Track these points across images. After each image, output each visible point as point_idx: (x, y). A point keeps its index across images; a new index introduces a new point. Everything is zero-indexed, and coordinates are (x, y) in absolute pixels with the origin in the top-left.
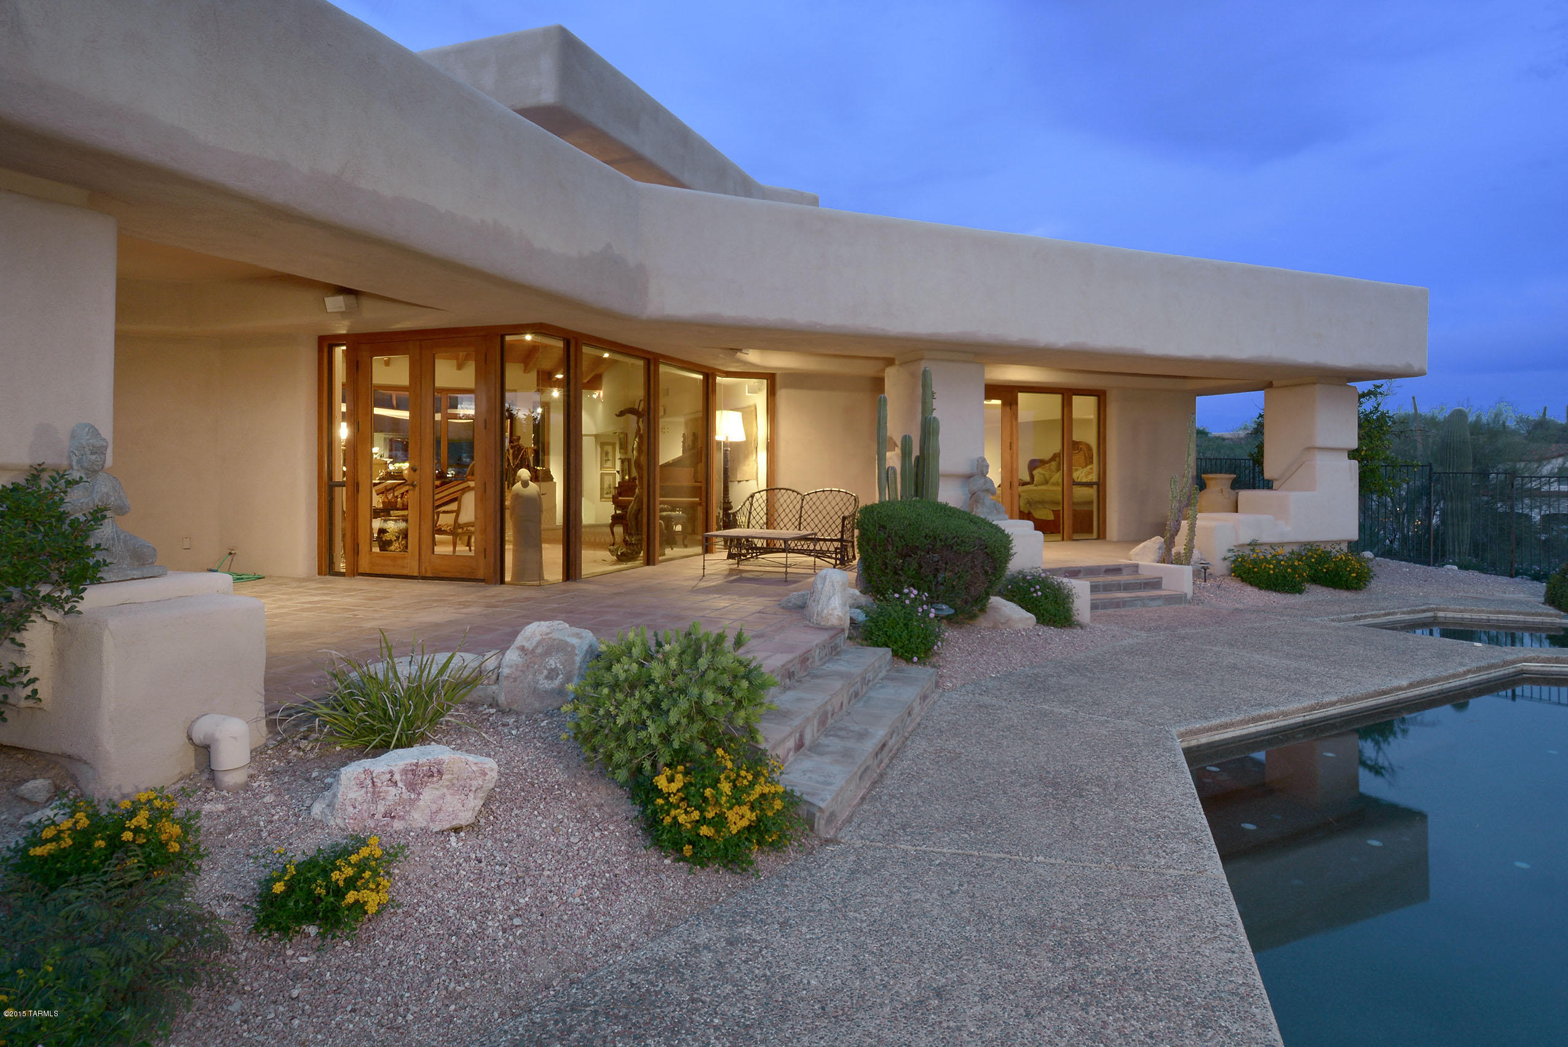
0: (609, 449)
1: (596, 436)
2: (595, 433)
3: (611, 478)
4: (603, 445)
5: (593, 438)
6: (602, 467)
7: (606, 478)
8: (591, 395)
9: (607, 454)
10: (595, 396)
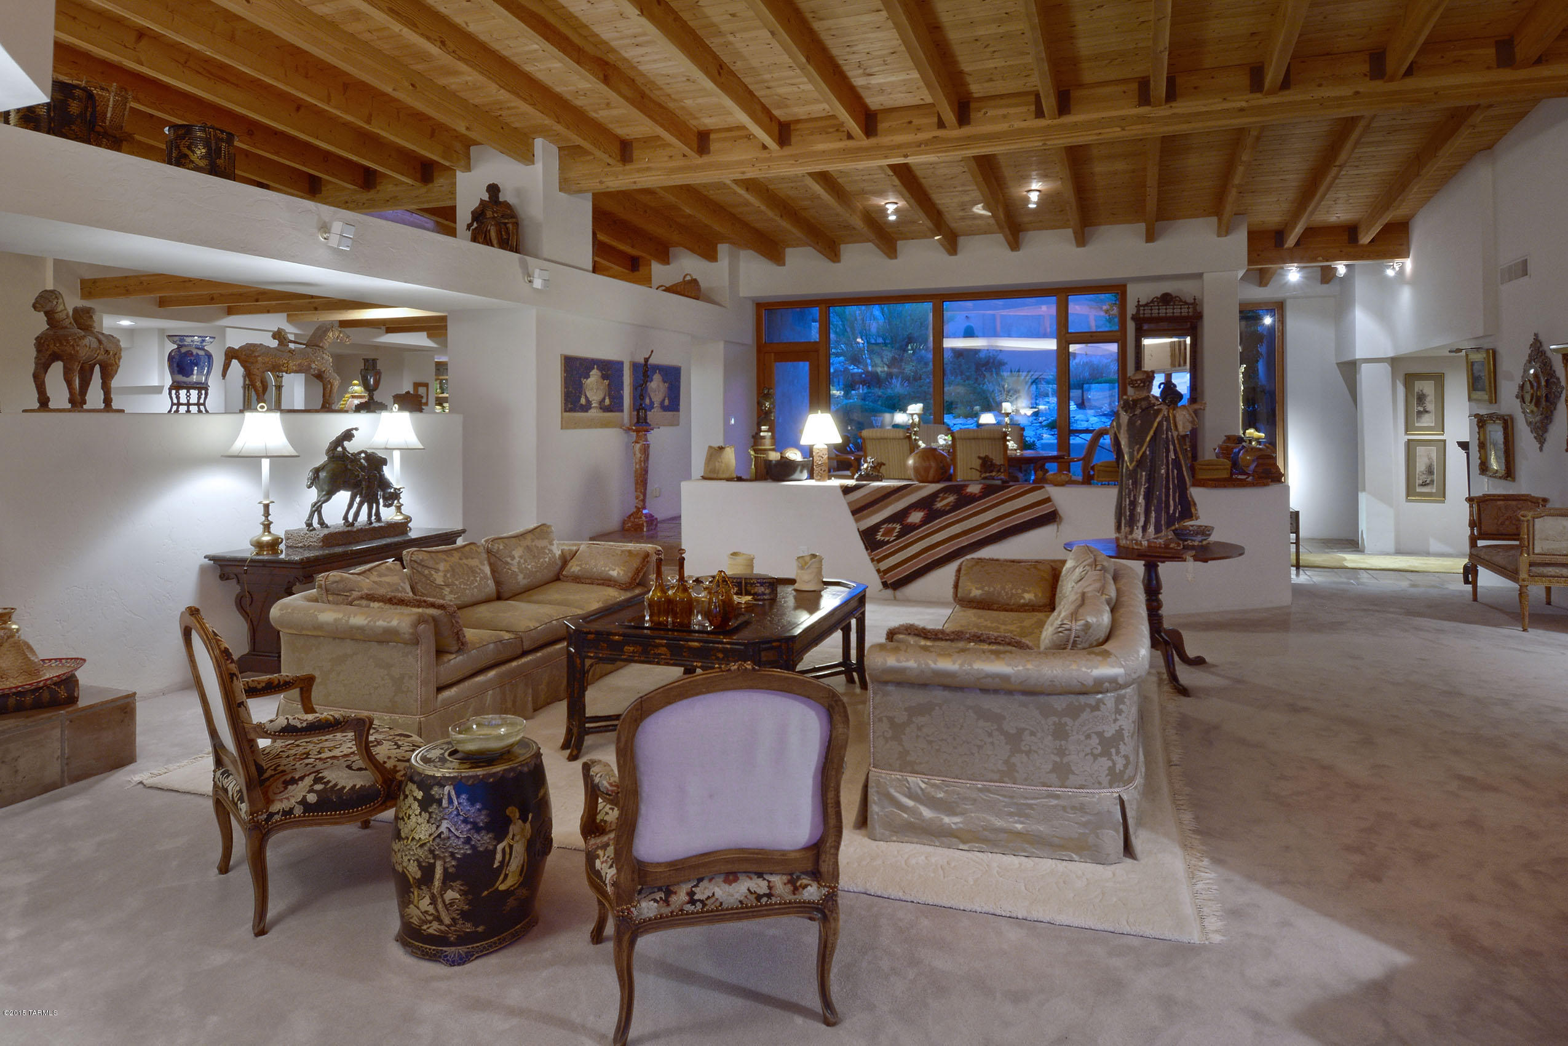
0: (1427, 387)
1: (1394, 362)
2: (1391, 354)
3: (1433, 451)
4: (1410, 379)
5: (1386, 368)
6: (1407, 430)
7: (1420, 450)
8: (1381, 271)
9: (1421, 398)
10: (1390, 273)
